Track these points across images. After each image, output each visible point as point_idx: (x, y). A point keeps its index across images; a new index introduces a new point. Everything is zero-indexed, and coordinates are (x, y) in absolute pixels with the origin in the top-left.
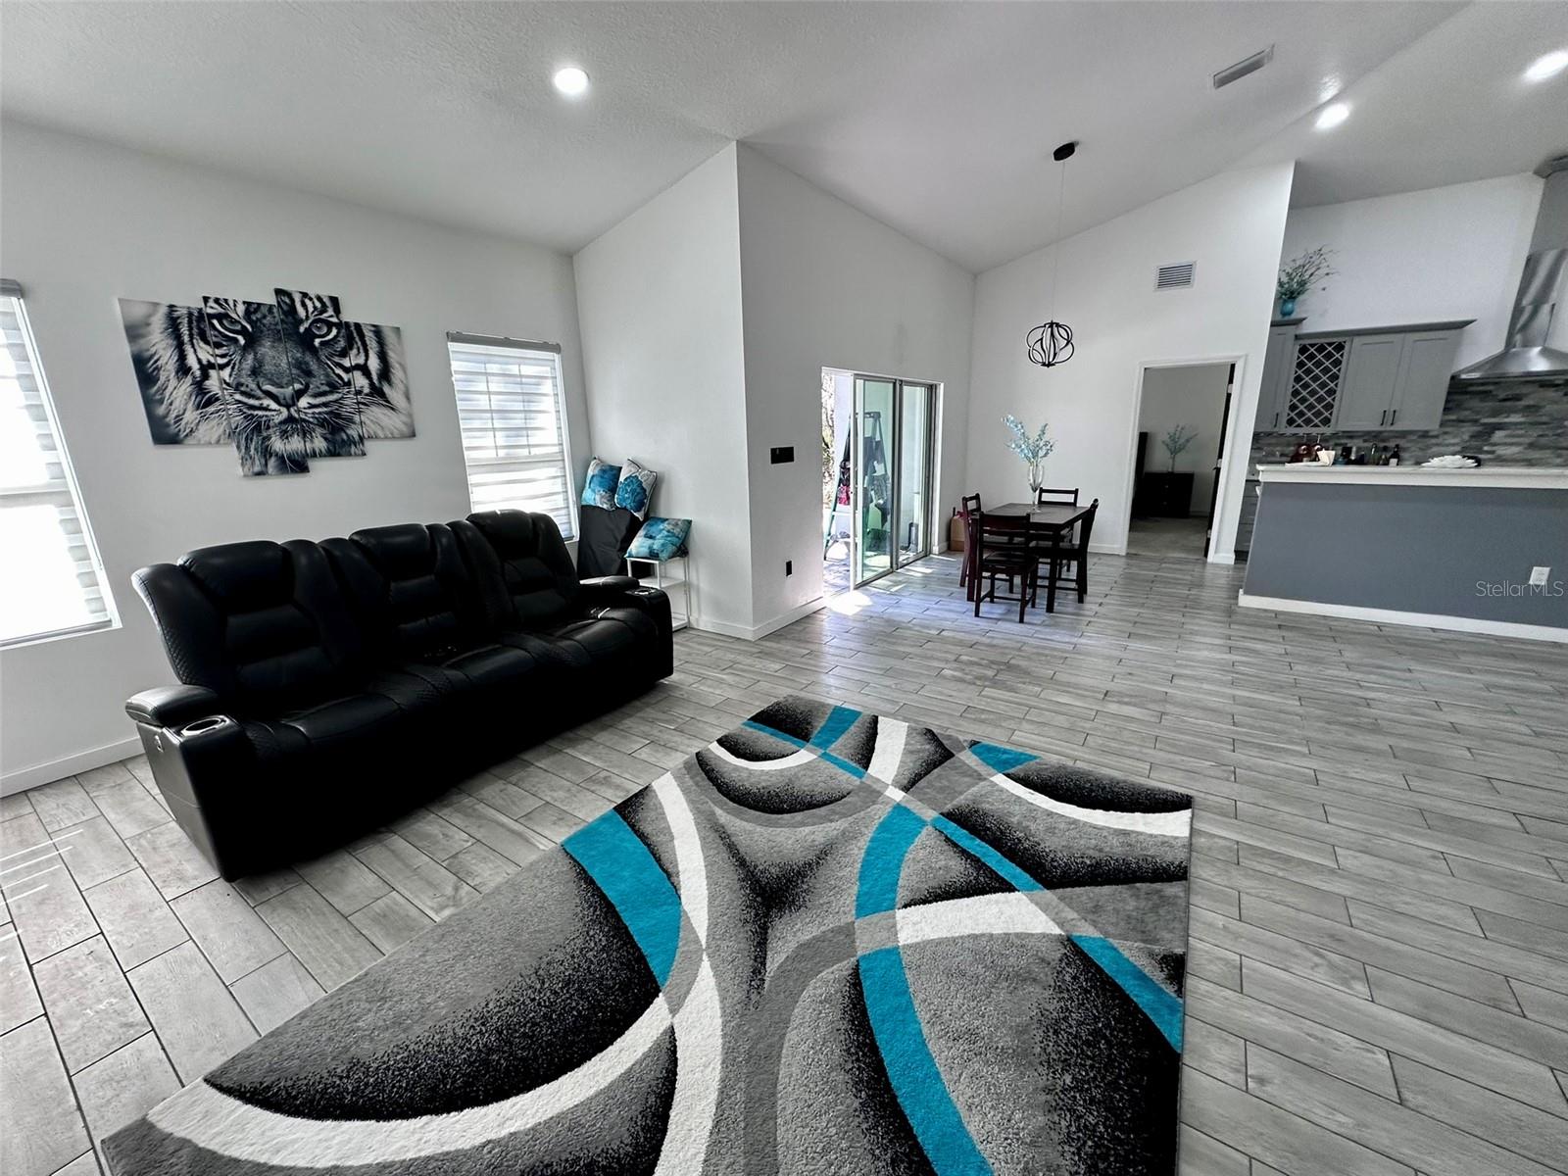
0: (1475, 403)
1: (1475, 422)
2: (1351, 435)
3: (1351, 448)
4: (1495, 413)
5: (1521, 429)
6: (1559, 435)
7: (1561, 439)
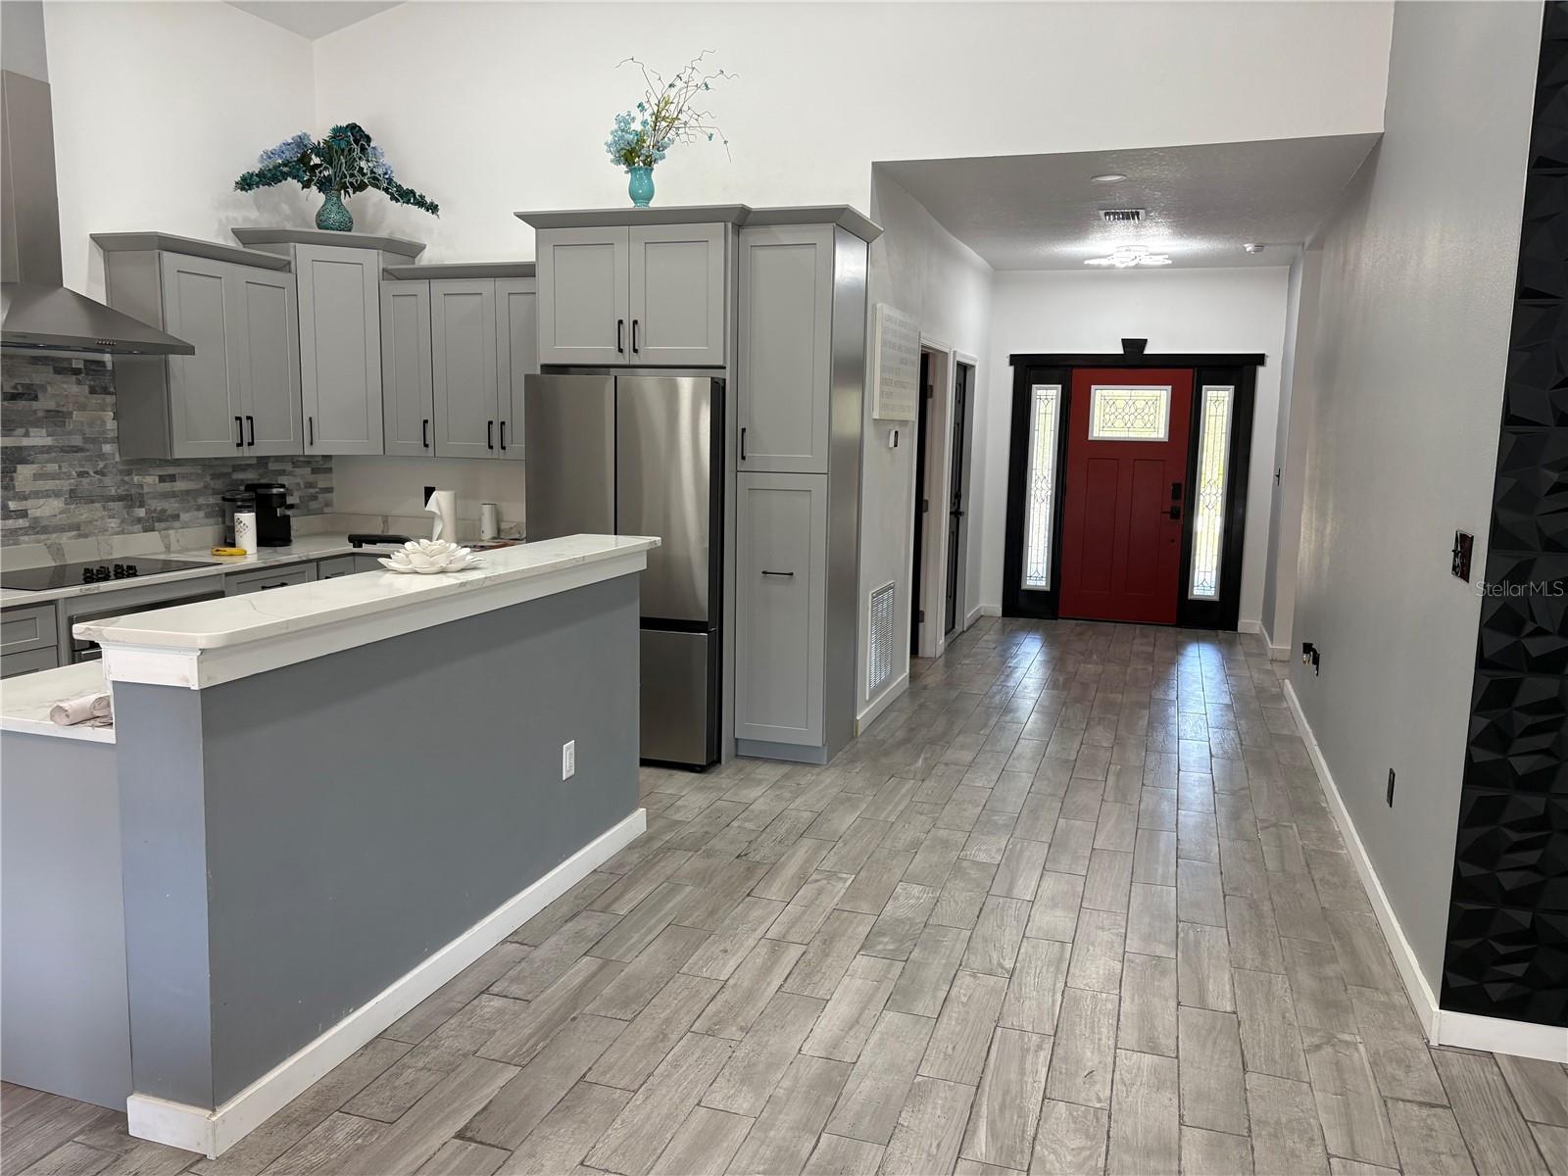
5: (48, 462)
6: (101, 473)
7: (108, 481)
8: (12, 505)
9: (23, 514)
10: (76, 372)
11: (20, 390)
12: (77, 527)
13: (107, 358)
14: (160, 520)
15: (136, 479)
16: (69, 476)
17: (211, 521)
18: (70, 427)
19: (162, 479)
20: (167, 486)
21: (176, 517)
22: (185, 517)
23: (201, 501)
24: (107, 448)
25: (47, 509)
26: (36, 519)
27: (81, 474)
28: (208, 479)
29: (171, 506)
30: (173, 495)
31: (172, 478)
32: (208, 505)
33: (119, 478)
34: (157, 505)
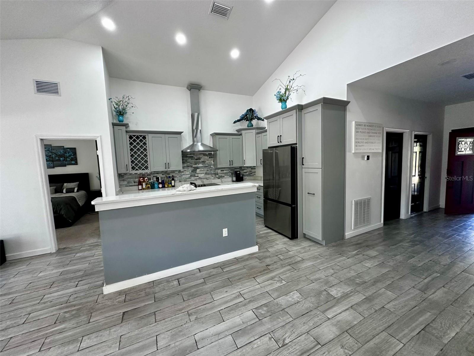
0: (190, 160)
1: (192, 166)
2: (158, 173)
3: (159, 177)
4: (196, 164)
5: (203, 168)
6: (211, 170)
7: (212, 171)
8: (196, 175)
9: (198, 176)
10: (208, 155)
11: (198, 158)
12: (207, 178)
13: (213, 153)
14: (221, 177)
15: (217, 171)
16: (205, 171)
17: (230, 177)
18: (206, 163)
19: (221, 171)
20: (222, 172)
21: (224, 177)
22: (225, 177)
23: (228, 174)
24: (212, 166)
25: (201, 176)
26: (200, 177)
27: (207, 170)
28: (230, 171)
29: (223, 175)
30: (223, 173)
31: (223, 171)
32: (230, 175)
33: (214, 171)
34: (220, 175)
